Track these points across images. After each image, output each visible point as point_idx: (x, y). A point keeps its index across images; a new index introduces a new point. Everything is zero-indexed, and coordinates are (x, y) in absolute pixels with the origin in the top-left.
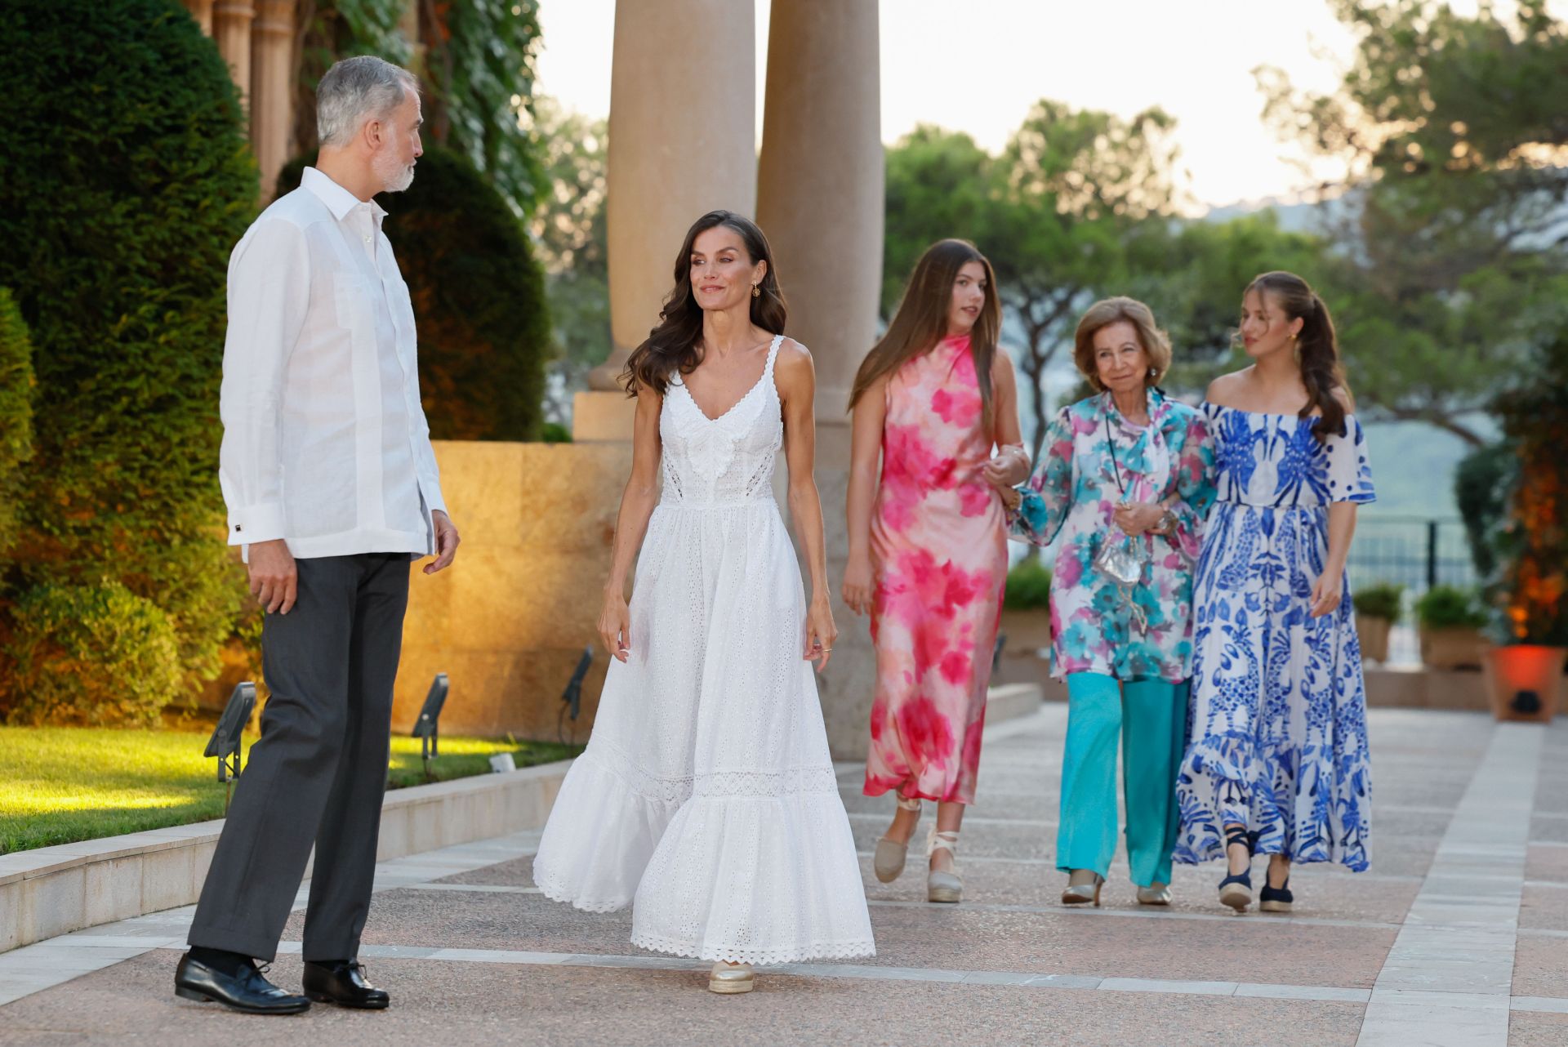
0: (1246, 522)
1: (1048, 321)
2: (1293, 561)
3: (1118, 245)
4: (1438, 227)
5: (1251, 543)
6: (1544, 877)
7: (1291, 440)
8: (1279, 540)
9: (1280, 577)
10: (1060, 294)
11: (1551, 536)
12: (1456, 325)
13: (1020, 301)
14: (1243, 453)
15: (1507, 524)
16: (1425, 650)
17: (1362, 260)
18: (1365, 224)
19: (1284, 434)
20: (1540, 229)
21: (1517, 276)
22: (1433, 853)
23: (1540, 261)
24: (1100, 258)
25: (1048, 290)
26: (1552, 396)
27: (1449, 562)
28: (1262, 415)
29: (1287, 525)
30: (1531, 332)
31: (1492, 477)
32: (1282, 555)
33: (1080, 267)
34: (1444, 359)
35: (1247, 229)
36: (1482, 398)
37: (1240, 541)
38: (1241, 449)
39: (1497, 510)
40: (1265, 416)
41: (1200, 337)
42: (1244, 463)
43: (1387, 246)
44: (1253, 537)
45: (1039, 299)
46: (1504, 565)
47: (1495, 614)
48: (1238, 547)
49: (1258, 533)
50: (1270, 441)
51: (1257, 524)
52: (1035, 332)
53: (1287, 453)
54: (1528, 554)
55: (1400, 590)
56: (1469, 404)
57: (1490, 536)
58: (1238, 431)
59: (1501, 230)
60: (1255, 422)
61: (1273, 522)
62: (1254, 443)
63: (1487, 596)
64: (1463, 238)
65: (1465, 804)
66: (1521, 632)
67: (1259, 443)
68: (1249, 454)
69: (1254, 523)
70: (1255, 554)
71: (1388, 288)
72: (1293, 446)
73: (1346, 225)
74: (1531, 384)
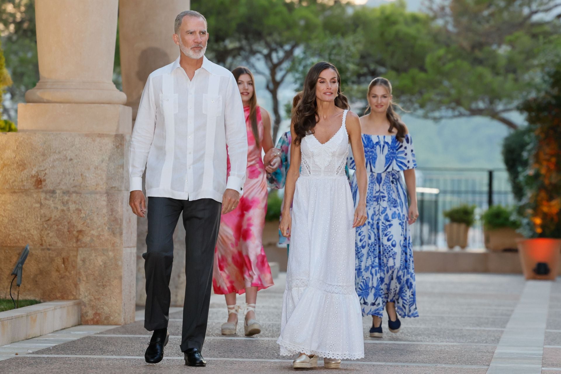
0: (371, 179)
1: (280, 62)
2: (389, 193)
3: (319, 20)
4: (492, 9)
5: (373, 188)
6: (553, 365)
7: (390, 146)
8: (383, 185)
9: (384, 200)
10: (287, 47)
11: (554, 178)
12: (502, 62)
13: (265, 51)
14: (372, 152)
15: (530, 172)
16: (487, 241)
17: (450, 28)
18: (452, 8)
19: (387, 143)
20: (547, 10)
21: (534, 36)
22: (493, 353)
23: (547, 28)
24: (309, 27)
25: (281, 45)
26: (553, 102)
27: (500, 193)
28: (377, 136)
29: (387, 179)
30: (543, 66)
31: (523, 146)
32: (385, 192)
33: (298, 32)
34: (496, 82)
35: (388, 12)
36: (516, 103)
37: (369, 187)
38: (371, 150)
39: (525, 164)
40: (378, 136)
41: (365, 70)
42: (373, 156)
43: (465, 20)
44: (373, 185)
45: (276, 50)
46: (529, 194)
47: (525, 221)
48: (369, 189)
49: (375, 183)
50: (382, 146)
51: (375, 180)
52: (274, 68)
53: (389, 151)
54: (542, 188)
55: (473, 208)
56: (510, 106)
57: (521, 178)
58: (368, 143)
59: (526, 11)
60: (375, 139)
61: (381, 178)
62: (376, 147)
63: (520, 211)
64: (506, 15)
65: (509, 325)
66: (539, 230)
67: (378, 147)
68: (375, 152)
69: (373, 179)
70: (374, 192)
71: (466, 44)
72: (391, 148)
73: (443, 8)
74: (542, 94)
